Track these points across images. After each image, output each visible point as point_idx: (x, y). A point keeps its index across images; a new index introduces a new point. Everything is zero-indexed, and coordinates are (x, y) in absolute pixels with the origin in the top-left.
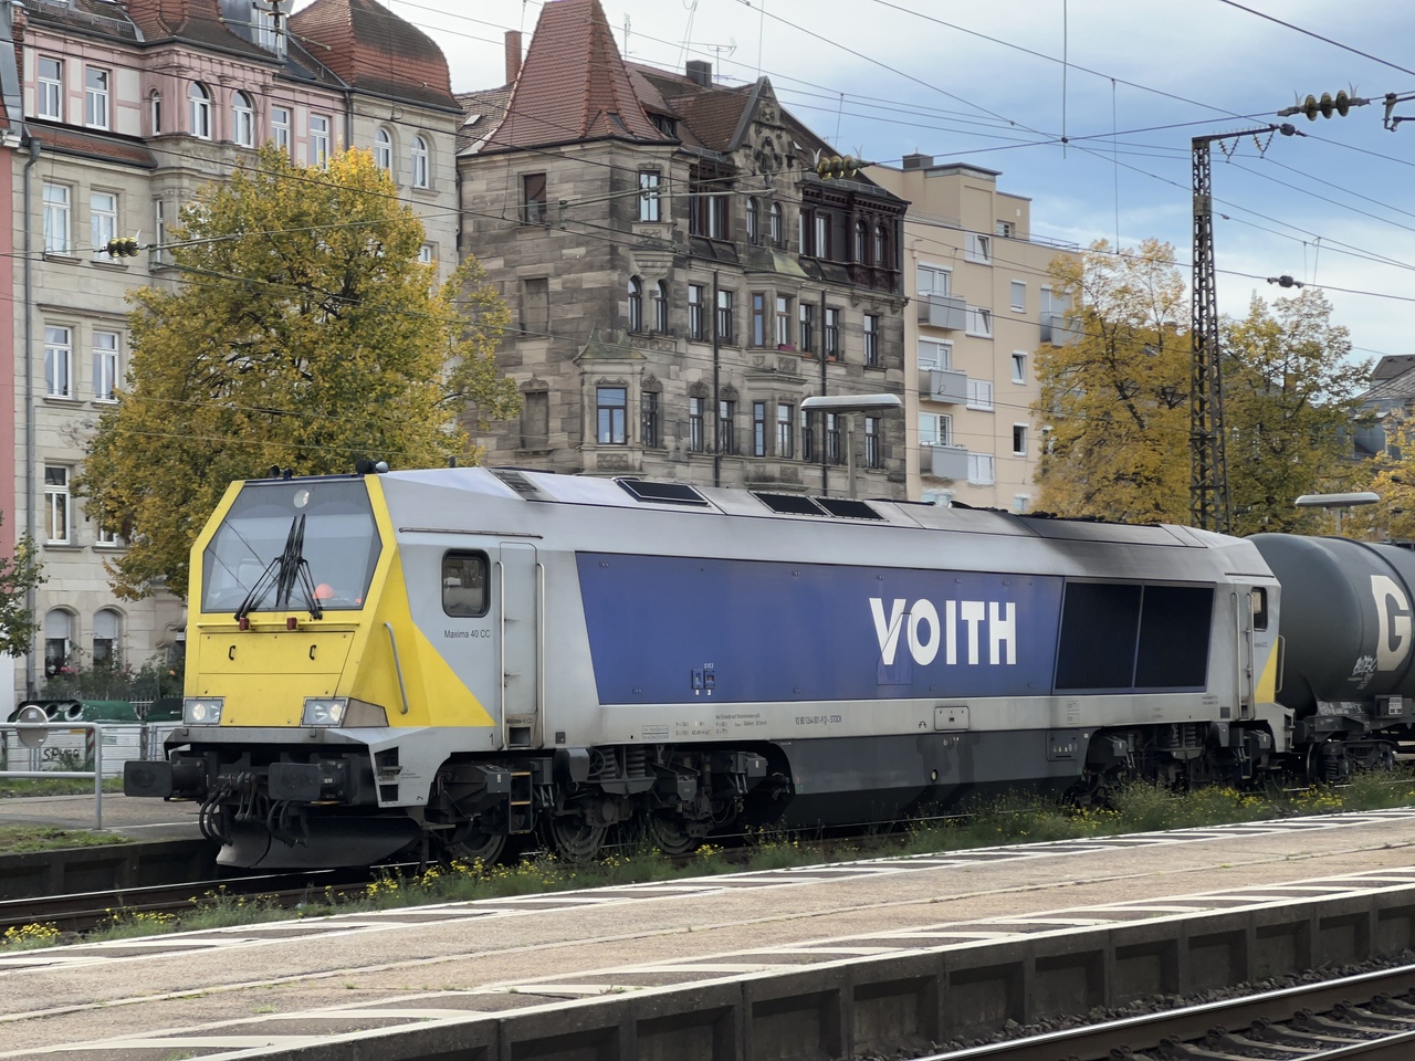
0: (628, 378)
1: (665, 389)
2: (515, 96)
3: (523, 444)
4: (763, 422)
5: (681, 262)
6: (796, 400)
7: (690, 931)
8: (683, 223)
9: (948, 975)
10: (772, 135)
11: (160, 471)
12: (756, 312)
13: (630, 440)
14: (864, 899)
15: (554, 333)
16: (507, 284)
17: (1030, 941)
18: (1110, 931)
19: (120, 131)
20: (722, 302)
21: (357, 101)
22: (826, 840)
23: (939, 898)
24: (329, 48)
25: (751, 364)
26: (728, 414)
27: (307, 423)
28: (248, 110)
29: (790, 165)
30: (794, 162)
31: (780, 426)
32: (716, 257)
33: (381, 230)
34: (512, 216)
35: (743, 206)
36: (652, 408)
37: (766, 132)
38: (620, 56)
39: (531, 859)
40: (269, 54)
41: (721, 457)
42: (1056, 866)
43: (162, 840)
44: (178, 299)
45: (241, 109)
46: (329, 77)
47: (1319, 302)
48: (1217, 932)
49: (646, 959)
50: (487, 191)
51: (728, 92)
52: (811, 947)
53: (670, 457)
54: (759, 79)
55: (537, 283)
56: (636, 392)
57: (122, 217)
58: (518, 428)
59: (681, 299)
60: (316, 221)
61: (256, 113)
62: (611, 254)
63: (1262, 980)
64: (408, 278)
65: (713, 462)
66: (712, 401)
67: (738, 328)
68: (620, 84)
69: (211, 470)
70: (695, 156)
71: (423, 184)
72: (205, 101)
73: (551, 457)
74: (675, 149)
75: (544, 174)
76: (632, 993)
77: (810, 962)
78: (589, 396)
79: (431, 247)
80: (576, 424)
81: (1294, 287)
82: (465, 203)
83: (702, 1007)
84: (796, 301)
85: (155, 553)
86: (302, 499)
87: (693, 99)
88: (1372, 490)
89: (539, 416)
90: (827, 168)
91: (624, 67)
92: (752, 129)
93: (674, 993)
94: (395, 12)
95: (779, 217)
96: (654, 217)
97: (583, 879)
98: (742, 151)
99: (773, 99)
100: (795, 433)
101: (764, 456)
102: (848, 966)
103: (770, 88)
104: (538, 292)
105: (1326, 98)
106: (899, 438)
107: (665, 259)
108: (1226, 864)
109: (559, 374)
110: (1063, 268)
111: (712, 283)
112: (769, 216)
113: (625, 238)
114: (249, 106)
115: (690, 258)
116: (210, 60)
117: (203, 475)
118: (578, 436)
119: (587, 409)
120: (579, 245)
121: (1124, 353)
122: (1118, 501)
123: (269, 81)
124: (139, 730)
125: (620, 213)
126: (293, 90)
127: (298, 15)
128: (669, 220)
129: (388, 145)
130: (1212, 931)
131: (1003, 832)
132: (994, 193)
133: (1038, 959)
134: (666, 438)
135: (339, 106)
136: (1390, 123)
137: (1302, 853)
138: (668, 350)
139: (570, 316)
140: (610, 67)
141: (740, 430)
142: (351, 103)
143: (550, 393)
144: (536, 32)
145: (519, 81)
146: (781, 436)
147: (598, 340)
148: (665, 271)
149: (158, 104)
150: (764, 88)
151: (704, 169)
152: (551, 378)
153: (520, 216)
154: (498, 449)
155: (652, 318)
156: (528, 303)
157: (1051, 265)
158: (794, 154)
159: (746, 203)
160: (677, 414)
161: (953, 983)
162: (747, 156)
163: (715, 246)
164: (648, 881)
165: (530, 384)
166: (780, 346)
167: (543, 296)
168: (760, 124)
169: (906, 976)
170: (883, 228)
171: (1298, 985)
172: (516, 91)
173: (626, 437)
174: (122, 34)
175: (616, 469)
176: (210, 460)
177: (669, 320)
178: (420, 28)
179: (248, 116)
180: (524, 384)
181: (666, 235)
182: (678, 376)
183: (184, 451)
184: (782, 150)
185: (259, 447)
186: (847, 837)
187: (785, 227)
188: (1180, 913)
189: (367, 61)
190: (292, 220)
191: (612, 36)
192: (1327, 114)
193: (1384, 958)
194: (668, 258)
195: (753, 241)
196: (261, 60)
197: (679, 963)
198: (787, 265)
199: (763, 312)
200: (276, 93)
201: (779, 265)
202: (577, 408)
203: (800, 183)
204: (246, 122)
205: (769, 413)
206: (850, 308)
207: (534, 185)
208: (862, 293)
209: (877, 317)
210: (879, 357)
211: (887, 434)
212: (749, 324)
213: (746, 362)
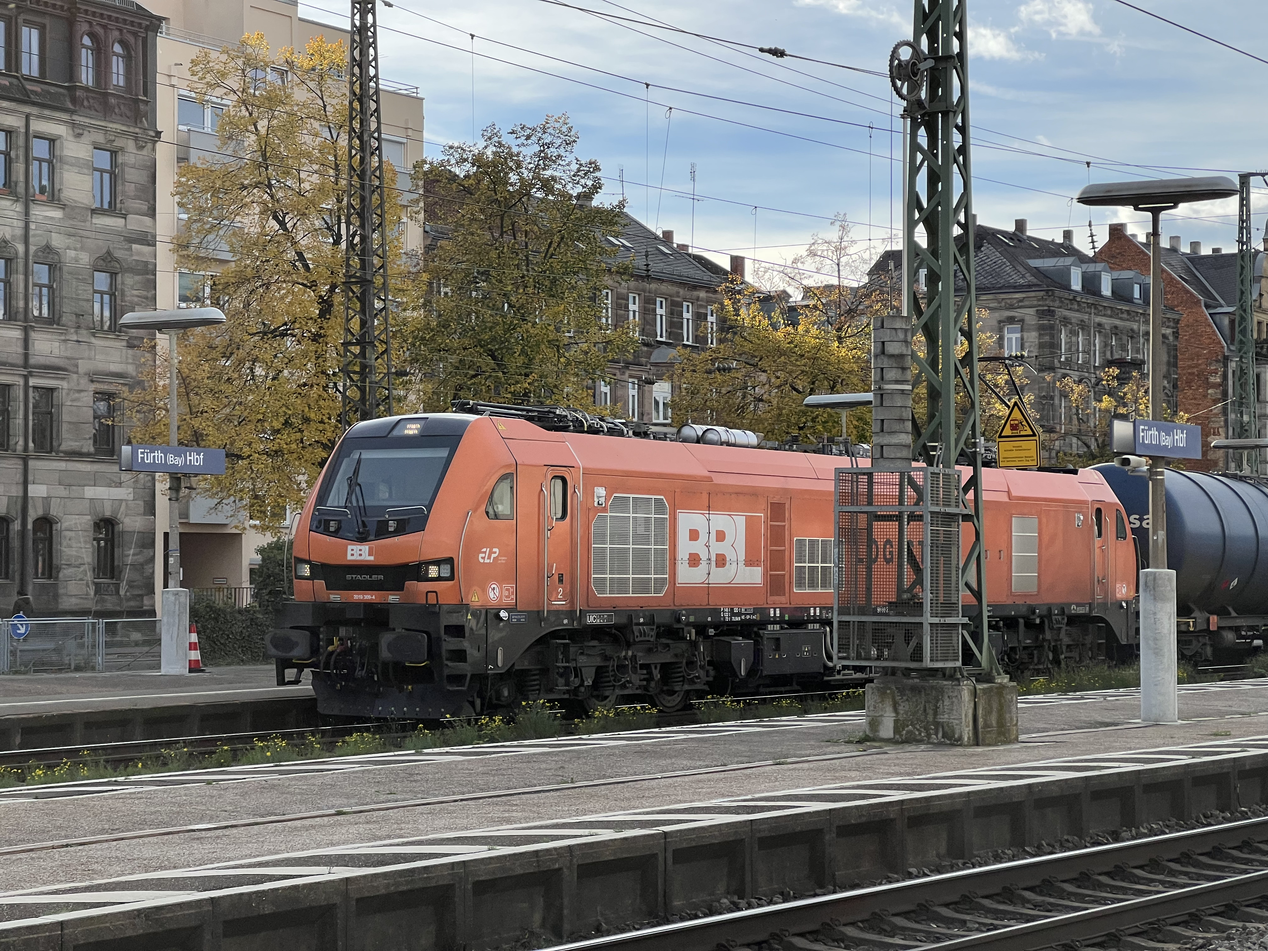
206: (71, 138)
208: (87, 120)
209: (116, 152)
210: (118, 201)
211: (128, 292)
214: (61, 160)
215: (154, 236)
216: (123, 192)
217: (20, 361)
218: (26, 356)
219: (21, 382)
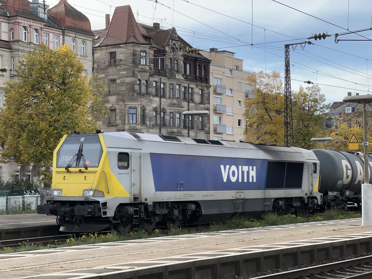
0: (137, 106)
1: (147, 109)
2: (108, 31)
3: (109, 123)
4: (172, 118)
5: (151, 75)
6: (181, 112)
7: (152, 252)
8: (152, 65)
9: (220, 264)
10: (176, 42)
11: (12, 129)
12: (171, 89)
13: (137, 122)
14: (198, 244)
15: (118, 94)
16: (105, 81)
17: (242, 255)
18: (262, 252)
19: (2, 39)
20: (162, 86)
21: (66, 32)
22: (188, 228)
23: (218, 244)
24: (59, 18)
25: (169, 102)
26: (163, 116)
27: (52, 117)
28: (37, 34)
29: (180, 50)
30: (181, 50)
31: (177, 119)
32: (160, 74)
33: (72, 66)
34: (107, 63)
35: (168, 61)
36: (143, 114)
37: (174, 42)
38: (136, 21)
39: (110, 233)
40: (43, 19)
41: (161, 127)
42: (249, 235)
43: (11, 228)
44: (17, 84)
45: (35, 34)
46: (58, 25)
47: (317, 88)
48: (290, 252)
49: (141, 260)
50: (101, 56)
51: (164, 31)
52: (184, 256)
53: (148, 127)
54: (172, 28)
55: (114, 81)
56: (139, 110)
57: (3, 62)
58: (108, 119)
59: (151, 85)
60: (55, 64)
61: (39, 35)
62: (133, 73)
63: (302, 265)
64: (79, 79)
65: (159, 128)
66: (159, 112)
67: (166, 93)
68: (136, 28)
69: (26, 129)
70: (155, 48)
71: (83, 54)
72: (25, 32)
73: (116, 127)
74: (150, 46)
75: (116, 52)
76: (137, 269)
77: (184, 260)
78: (127, 110)
79: (86, 71)
80: (123, 118)
81: (311, 84)
82: (94, 59)
83: (155, 272)
84: (182, 86)
85: (11, 151)
86: (82, 139)
87: (155, 33)
88: (330, 137)
89: (114, 116)
90: (190, 51)
91: (137, 24)
92: (170, 41)
93: (148, 269)
94: (76, 9)
95: (177, 64)
96: (144, 64)
97: (124, 238)
98: (168, 47)
99: (176, 33)
100: (181, 121)
101: (173, 127)
102: (194, 261)
103: (175, 30)
104: (114, 83)
105: (320, 35)
106: (208, 122)
107: (147, 75)
108: (293, 235)
109: (119, 105)
110: (251, 78)
111: (159, 81)
112: (175, 63)
113: (137, 69)
114: (37, 33)
115: (154, 74)
116: (27, 21)
117: (24, 131)
118: (124, 121)
119: (126, 114)
120: (124, 71)
121: (267, 101)
122: (265, 139)
123: (43, 26)
124: (6, 198)
125: (135, 63)
126: (49, 29)
127: (51, 9)
128: (148, 65)
129: (74, 44)
130: (289, 252)
131: (235, 226)
132: (234, 58)
133: (244, 260)
134: (147, 122)
135: (61, 33)
136: (336, 41)
137: (312, 232)
138: (148, 99)
139: (122, 89)
140: (133, 24)
141: (166, 120)
142: (65, 33)
143: (116, 110)
144: (114, 15)
145: (109, 28)
146: (177, 122)
147: (129, 96)
148: (147, 78)
149: (13, 32)
150: (174, 30)
151: (158, 51)
152: (117, 106)
153: (109, 63)
154: (102, 125)
155: (143, 90)
156: (111, 86)
157: (248, 77)
158: (181, 47)
159: (168, 60)
160: (150, 116)
161: (221, 266)
162: (169, 48)
163: (160, 71)
164: (141, 239)
165: (111, 107)
166: (177, 98)
167: (115, 84)
168: (173, 40)
169: (209, 264)
170: (204, 67)
171: (311, 266)
172: (108, 30)
173: (136, 121)
174: (4, 14)
175: (134, 130)
176: (26, 127)
177: (148, 91)
178: (83, 13)
179: (37, 36)
180: (110, 107)
181: (148, 68)
182: (150, 105)
183: (19, 124)
184: (178, 46)
185: (39, 123)
186: (194, 227)
187: (179, 66)
188: (281, 247)
189: (69, 21)
190: (48, 63)
191: (134, 16)
192: (320, 39)
193: (334, 259)
194: (148, 74)
195: (170, 70)
196: (40, 21)
197: (150, 261)
198: (179, 76)
199: (173, 89)
200: (44, 29)
201: (177, 76)
202: (124, 114)
203: (183, 55)
204: (36, 37)
205: (174, 115)
206: (196, 88)
207: (113, 55)
208: (199, 84)
209: (203, 90)
211: (205, 121)
212: (169, 92)
213: (168, 102)
215: (210, 108)
216: (204, 99)
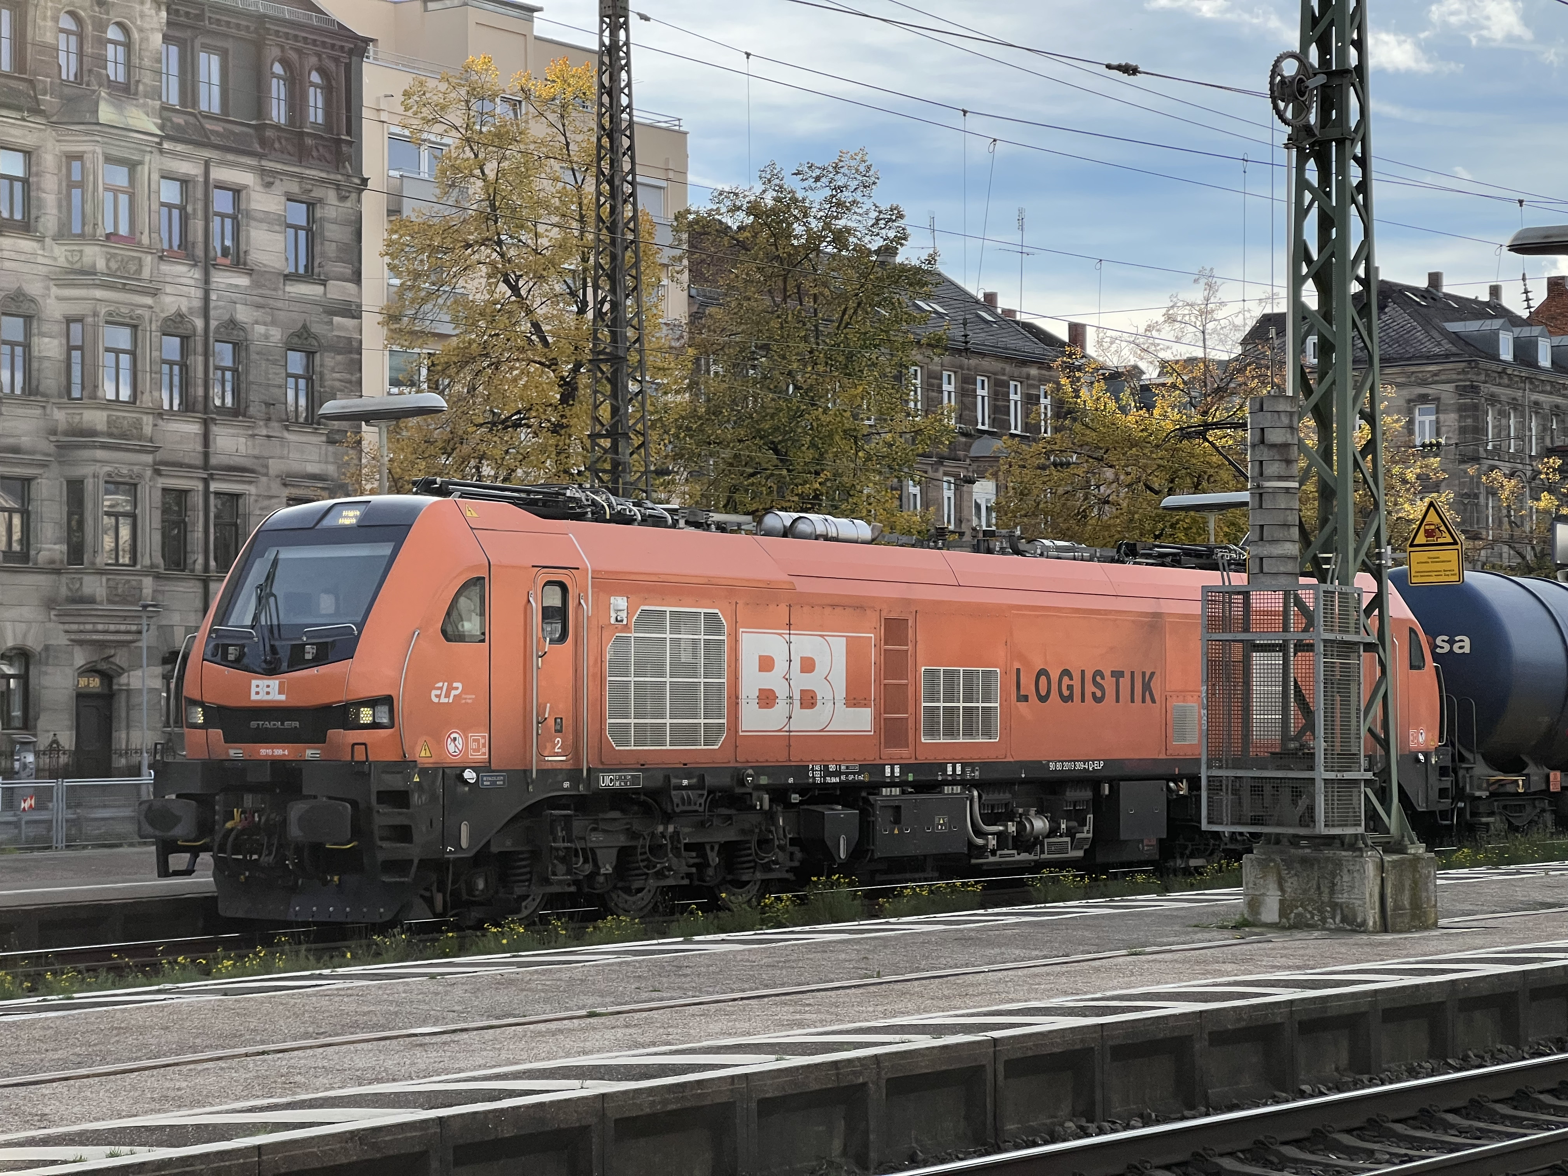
4: (82, 349)
6: (140, 317)
12: (71, 185)
25: (60, 261)
26: (25, 336)
31: (108, 354)
35: (50, 24)
67: (39, 208)
84: (151, 172)
95: (126, 44)
100: (139, 367)
101: (82, 399)
112: (101, 41)
132: (530, 40)
141: (43, 359)
159: (57, 20)
166: (108, 236)
187: (135, 61)
195: (76, 79)
198: (127, 116)
201: (109, 114)
206: (260, 189)
208: (279, 167)
209: (313, 205)
210: (316, 264)
211: (328, 375)
212: (59, 202)
213: (55, 259)
214: (248, 214)
215: (360, 306)
216: (323, 255)
217: (199, 461)
218: (206, 455)
219: (200, 486)
